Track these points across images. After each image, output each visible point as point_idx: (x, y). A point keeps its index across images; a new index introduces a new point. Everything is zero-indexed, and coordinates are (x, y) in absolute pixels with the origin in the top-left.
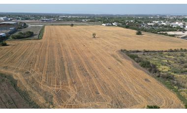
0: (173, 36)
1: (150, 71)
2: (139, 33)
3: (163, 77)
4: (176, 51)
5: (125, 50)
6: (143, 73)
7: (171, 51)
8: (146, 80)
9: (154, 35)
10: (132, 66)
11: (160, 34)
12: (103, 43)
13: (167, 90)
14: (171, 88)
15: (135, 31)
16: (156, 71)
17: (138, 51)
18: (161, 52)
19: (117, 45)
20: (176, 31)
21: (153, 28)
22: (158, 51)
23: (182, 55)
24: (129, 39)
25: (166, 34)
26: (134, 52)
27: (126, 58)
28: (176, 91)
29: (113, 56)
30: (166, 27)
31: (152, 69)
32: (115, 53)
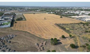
0: (73, 18)
1: (63, 29)
2: (61, 17)
3: (67, 31)
4: (72, 24)
5: (56, 24)
6: (62, 30)
7: (71, 24)
8: (62, 32)
9: (67, 18)
10: (59, 28)
11: (69, 17)
12: (49, 21)
13: (67, 33)
14: (68, 33)
15: (60, 16)
16: (65, 30)
17: (60, 24)
18: (68, 24)
19: (54, 22)
20: (75, 16)
21: (67, 15)
22: (67, 24)
23: (74, 25)
24: (58, 19)
25: (71, 17)
26: (59, 24)
27: (57, 26)
28: (69, 34)
29: (53, 26)
30: (72, 14)
31: (64, 29)
32: (53, 25)
